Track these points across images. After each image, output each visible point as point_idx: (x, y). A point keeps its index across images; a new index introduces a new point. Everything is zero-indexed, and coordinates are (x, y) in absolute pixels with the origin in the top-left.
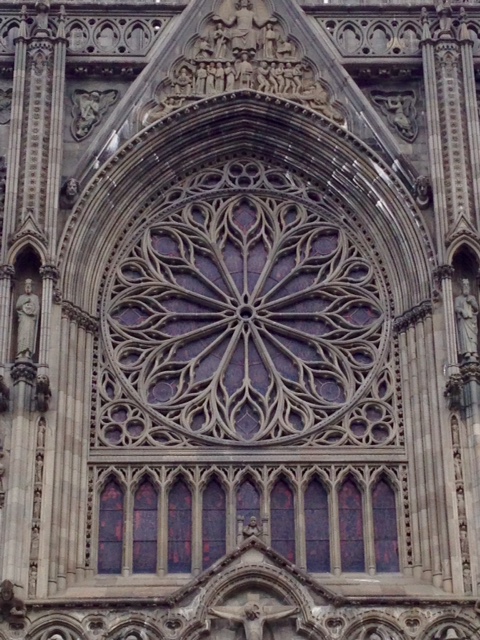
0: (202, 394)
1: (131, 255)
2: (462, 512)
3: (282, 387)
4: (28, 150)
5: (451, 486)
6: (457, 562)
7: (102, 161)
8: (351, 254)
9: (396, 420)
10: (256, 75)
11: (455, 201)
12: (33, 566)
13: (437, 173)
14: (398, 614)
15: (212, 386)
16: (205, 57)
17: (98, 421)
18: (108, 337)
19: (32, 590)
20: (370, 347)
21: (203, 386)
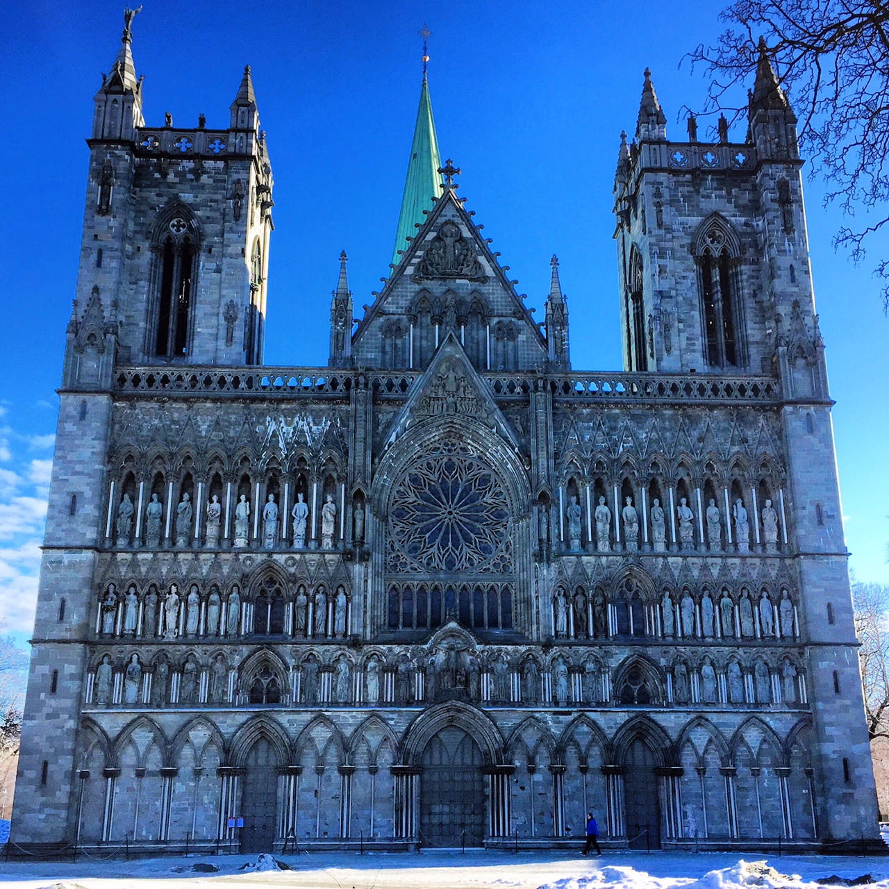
0: (431, 550)
1: (401, 485)
2: (537, 607)
3: (465, 547)
4: (357, 444)
5: (534, 595)
6: (535, 627)
7: (389, 446)
8: (496, 486)
9: (512, 562)
10: (456, 404)
11: (540, 470)
12: (365, 627)
13: (533, 456)
14: (510, 648)
15: (436, 546)
16: (433, 395)
17: (388, 561)
18: (391, 523)
19: (365, 636)
20: (502, 530)
21: (432, 546)
